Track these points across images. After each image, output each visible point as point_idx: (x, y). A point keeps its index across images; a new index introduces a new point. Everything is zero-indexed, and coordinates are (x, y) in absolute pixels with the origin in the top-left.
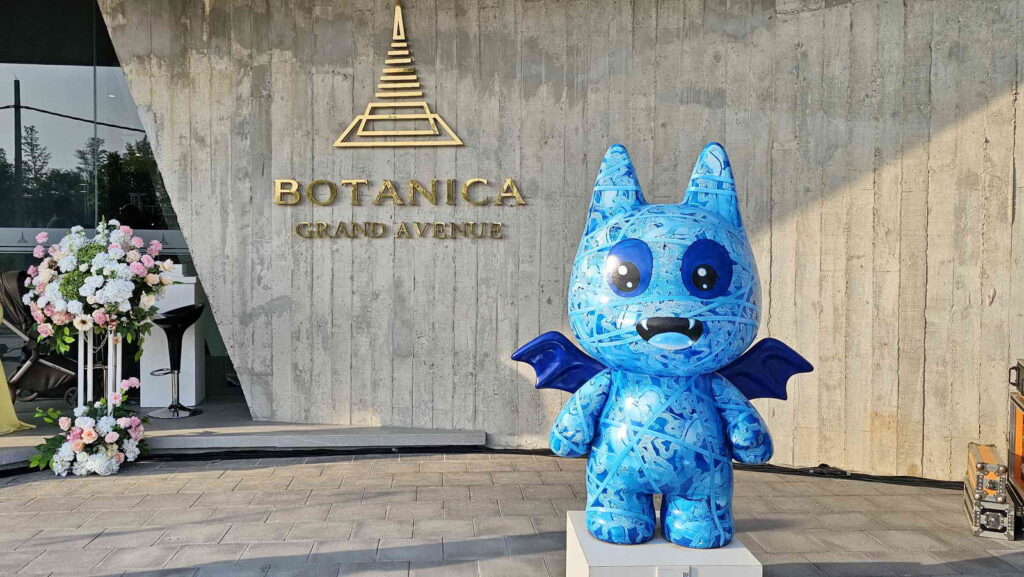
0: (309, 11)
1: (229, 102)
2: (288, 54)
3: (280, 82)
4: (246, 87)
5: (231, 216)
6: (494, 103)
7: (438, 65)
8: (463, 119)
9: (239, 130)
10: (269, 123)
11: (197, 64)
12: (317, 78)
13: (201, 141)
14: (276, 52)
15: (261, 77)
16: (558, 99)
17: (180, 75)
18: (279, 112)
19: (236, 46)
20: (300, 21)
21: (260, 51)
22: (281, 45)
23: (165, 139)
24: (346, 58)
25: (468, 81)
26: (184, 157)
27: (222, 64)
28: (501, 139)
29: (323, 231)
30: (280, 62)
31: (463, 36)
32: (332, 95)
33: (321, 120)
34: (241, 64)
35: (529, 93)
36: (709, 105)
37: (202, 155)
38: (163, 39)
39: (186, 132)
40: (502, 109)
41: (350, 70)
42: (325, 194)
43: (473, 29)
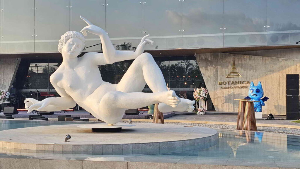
0: (223, 61)
1: (213, 72)
2: (220, 66)
3: (219, 70)
4: (215, 70)
5: (213, 86)
6: (246, 72)
7: (239, 67)
8: (242, 74)
9: (214, 76)
10: (218, 74)
11: (209, 68)
12: (224, 69)
13: (209, 77)
14: (219, 66)
15: (217, 69)
16: (254, 71)
17: (206, 69)
18: (219, 73)
19: (213, 65)
20: (222, 62)
21: (217, 66)
22: (219, 65)
23: (205, 77)
24: (227, 66)
25: (242, 69)
26: (207, 79)
27: (212, 68)
28: (247, 76)
29: (225, 88)
30: (219, 67)
31: (242, 64)
32: (226, 71)
33: (224, 74)
34: (214, 67)
35: (250, 71)
36: (272, 72)
37: (209, 79)
38: (205, 65)
39: (207, 76)
40: (247, 73)
41: (228, 68)
42: (225, 83)
43: (243, 63)
